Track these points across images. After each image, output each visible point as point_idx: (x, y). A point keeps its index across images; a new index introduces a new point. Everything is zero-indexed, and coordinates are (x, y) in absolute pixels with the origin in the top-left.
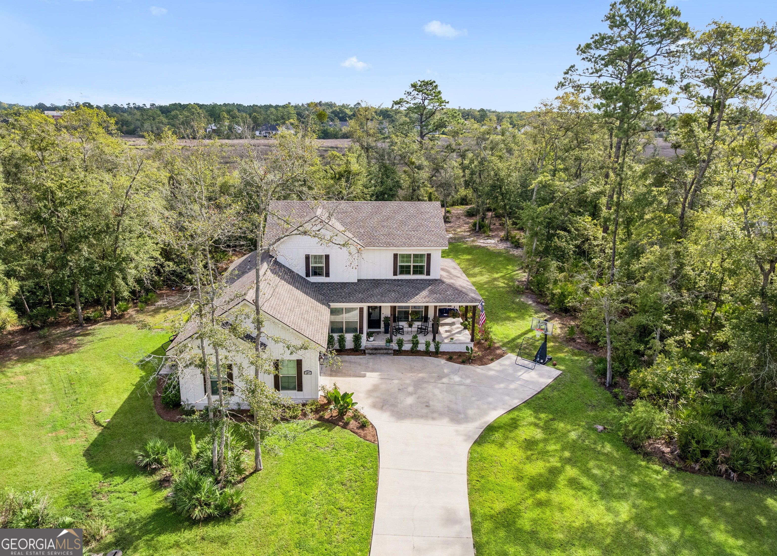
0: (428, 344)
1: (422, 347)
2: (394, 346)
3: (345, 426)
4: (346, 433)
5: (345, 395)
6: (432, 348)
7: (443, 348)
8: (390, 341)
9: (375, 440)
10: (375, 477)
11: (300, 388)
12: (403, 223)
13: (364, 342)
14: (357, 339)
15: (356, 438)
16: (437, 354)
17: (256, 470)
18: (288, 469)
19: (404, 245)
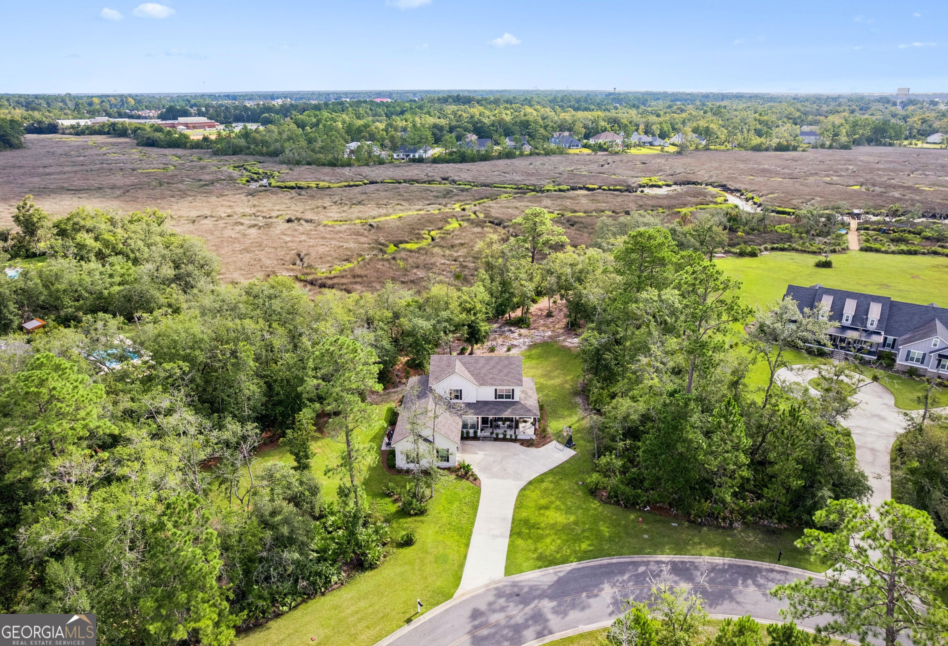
0: (511, 436)
1: (508, 437)
2: (494, 436)
3: (468, 479)
4: (468, 482)
5: (468, 465)
6: (513, 437)
7: (519, 437)
8: (492, 433)
9: (480, 486)
10: (478, 501)
11: (448, 461)
12: (501, 371)
13: (479, 433)
14: (475, 433)
15: (472, 485)
16: (515, 440)
17: (431, 497)
18: (444, 497)
19: (500, 385)
